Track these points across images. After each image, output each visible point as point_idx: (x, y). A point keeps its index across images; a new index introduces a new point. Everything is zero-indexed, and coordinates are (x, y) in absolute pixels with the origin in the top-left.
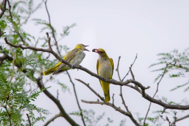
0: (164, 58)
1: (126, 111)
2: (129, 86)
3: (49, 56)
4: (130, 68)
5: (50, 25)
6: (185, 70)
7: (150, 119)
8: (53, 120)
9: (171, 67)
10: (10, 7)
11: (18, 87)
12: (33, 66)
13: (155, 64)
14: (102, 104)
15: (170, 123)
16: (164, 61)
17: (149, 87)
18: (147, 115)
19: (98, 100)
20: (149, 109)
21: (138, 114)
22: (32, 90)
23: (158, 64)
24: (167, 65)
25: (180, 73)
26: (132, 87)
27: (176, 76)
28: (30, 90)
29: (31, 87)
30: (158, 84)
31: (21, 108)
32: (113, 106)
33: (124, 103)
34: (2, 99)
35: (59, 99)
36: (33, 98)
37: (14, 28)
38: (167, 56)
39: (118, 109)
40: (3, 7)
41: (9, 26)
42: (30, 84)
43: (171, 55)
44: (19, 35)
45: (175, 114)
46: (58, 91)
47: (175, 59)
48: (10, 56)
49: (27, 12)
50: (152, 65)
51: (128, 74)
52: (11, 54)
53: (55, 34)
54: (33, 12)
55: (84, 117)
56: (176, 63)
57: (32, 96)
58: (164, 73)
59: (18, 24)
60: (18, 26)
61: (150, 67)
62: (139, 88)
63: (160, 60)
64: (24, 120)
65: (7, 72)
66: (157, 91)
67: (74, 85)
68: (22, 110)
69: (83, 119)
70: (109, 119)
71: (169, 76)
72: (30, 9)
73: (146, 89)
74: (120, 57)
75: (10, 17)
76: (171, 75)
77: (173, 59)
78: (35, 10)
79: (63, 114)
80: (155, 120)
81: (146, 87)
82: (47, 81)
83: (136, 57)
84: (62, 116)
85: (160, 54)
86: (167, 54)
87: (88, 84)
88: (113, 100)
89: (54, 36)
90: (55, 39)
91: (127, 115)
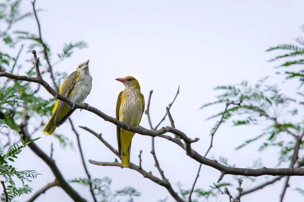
0: (226, 95)
1: (160, 178)
2: (165, 137)
3: (39, 88)
4: (168, 109)
5: (40, 40)
6: (258, 114)
8: (43, 191)
9: (235, 109)
12: (13, 105)
13: (210, 104)
15: (231, 197)
16: (225, 98)
17: (197, 140)
19: (116, 160)
20: (198, 176)
21: (179, 184)
22: (12, 144)
23: (215, 103)
24: (228, 105)
25: (250, 118)
26: (170, 139)
27: (244, 123)
28: (8, 144)
29: (9, 139)
30: (213, 135)
32: (140, 170)
33: (157, 165)
35: (54, 158)
36: (11, 157)
38: (230, 91)
39: (148, 176)
42: (8, 135)
43: (237, 88)
45: (240, 183)
46: (52, 145)
47: (242, 96)
49: (8, 21)
50: (206, 105)
51: (164, 119)
53: (48, 54)
54: (16, 21)
55: (93, 186)
56: (241, 102)
57: (10, 154)
62: (182, 141)
63: (219, 97)
66: (211, 146)
67: (78, 136)
69: (92, 191)
71: (233, 124)
72: (12, 16)
73: (193, 142)
74: (151, 92)
76: (236, 122)
77: (239, 95)
79: (60, 182)
82: (36, 130)
83: (178, 92)
84: (58, 186)
85: (218, 88)
86: (230, 88)
87: (101, 135)
88: (141, 161)
89: (46, 58)
90: (49, 63)
91: (162, 184)
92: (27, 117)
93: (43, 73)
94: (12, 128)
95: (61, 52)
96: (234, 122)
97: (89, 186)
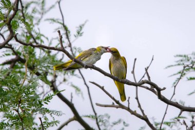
0: (182, 61)
1: (142, 115)
2: (144, 87)
3: (63, 58)
4: (146, 70)
7: (167, 123)
8: (66, 124)
9: (188, 69)
10: (23, 7)
11: (31, 90)
12: (47, 68)
13: (172, 66)
14: (117, 108)
15: (187, 126)
16: (182, 63)
17: (164, 89)
18: (163, 119)
19: (113, 104)
20: (166, 113)
21: (153, 119)
22: (45, 93)
23: (175, 65)
24: (185, 67)
26: (148, 88)
27: (194, 79)
28: (43, 93)
29: (43, 90)
30: (175, 87)
31: (34, 111)
32: (128, 109)
33: (139, 106)
34: (14, 103)
35: (73, 102)
36: (46, 102)
37: (27, 29)
38: (184, 58)
39: (134, 113)
40: (15, 7)
41: (22, 27)
42: (42, 87)
43: (189, 56)
44: (32, 36)
45: (193, 118)
46: (72, 94)
48: (23, 57)
49: (40, 13)
50: (169, 67)
51: (144, 77)
52: (24, 56)
54: (46, 12)
55: (98, 120)
56: (193, 65)
57: (45, 100)
58: (181, 76)
59: (31, 25)
60: (31, 27)
61: (166, 68)
62: (155, 89)
63: (177, 62)
64: (37, 124)
65: (19, 74)
66: (174, 94)
67: (88, 88)
68: (35, 113)
69: (97, 123)
70: (124, 123)
71: (187, 79)
72: (43, 9)
73: (162, 90)
74: (135, 59)
75: (22, 18)
76: (189, 78)
77: (191, 61)
78: (48, 11)
79: (77, 118)
80: (172, 124)
81: (162, 88)
82: (61, 83)
83: (153, 59)
84: (76, 120)
85: (177, 56)
86: (185, 56)
87: (103, 87)
88: (129, 104)
89: (68, 37)
90: (69, 41)
91: (143, 118)
92: (56, 76)
93: (66, 47)
94: (46, 83)
95: (76, 33)
96: (187, 78)
97: (95, 120)
